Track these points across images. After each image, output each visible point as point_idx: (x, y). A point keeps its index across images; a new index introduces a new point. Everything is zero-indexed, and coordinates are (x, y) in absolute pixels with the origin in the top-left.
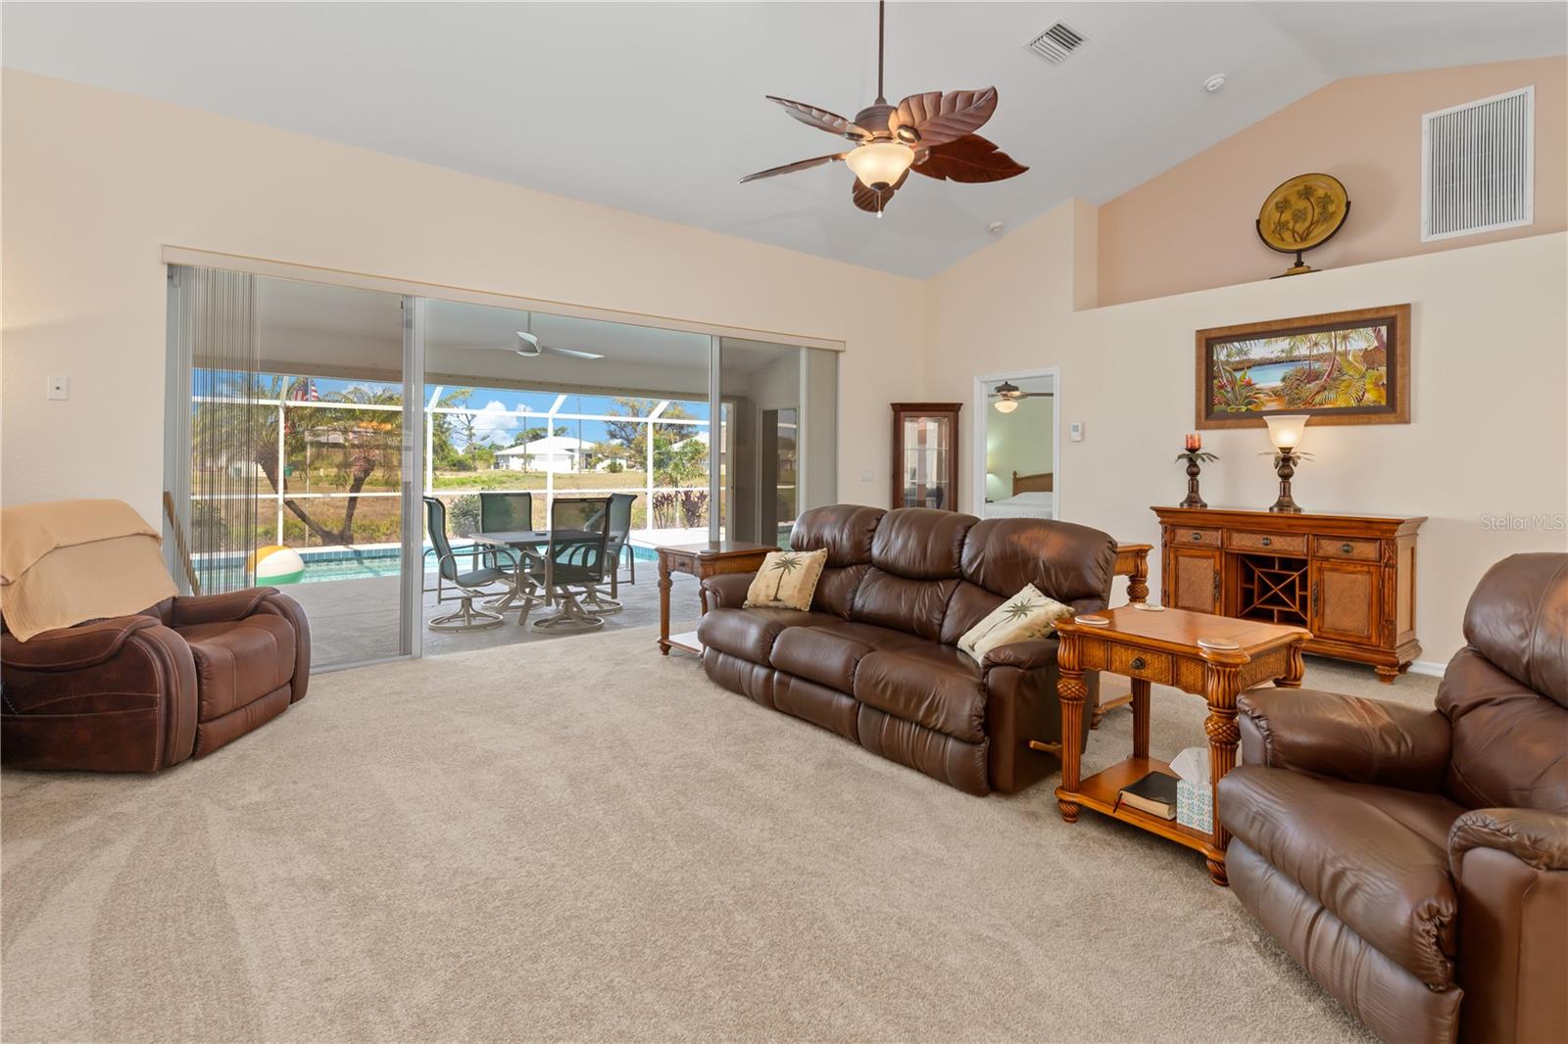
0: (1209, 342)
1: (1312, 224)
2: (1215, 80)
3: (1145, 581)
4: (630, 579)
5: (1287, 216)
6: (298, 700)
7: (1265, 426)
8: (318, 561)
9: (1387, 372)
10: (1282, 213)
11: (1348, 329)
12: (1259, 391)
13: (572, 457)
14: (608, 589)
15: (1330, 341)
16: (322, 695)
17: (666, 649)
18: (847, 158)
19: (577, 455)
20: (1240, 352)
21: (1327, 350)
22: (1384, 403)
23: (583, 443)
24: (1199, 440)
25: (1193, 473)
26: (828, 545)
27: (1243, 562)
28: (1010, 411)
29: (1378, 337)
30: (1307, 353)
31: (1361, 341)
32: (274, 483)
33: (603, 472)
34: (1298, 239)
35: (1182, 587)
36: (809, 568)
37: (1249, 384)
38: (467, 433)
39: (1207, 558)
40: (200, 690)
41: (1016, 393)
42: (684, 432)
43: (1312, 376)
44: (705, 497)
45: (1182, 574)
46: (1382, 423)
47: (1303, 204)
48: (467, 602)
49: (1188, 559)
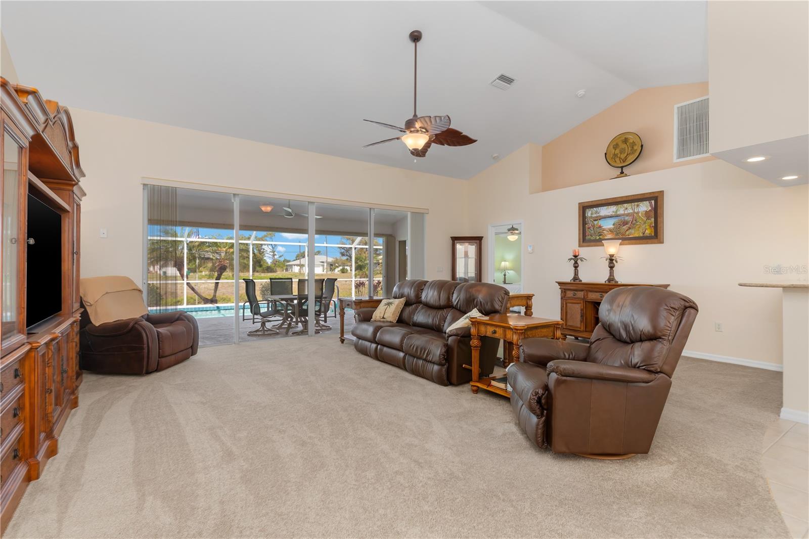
0: (584, 208)
1: (627, 155)
2: (581, 92)
3: (531, 309)
4: (334, 315)
5: (617, 151)
6: (194, 355)
7: (603, 245)
8: (202, 311)
9: (655, 221)
10: (615, 150)
11: (639, 202)
12: (604, 230)
13: (323, 266)
14: (323, 319)
15: (632, 207)
16: (203, 353)
17: (342, 341)
18: (403, 138)
19: (325, 264)
20: (596, 212)
21: (631, 211)
22: (653, 235)
23: (328, 258)
24: (578, 252)
25: (576, 267)
26: (406, 297)
27: (594, 305)
28: (515, 240)
29: (651, 205)
30: (623, 213)
31: (645, 207)
32: (182, 276)
33: (338, 273)
34: (622, 161)
35: (569, 316)
36: (397, 306)
37: (600, 227)
38: (272, 254)
39: (578, 303)
40: (159, 346)
41: (516, 232)
42: (378, 252)
43: (625, 223)
44: (380, 283)
45: (569, 311)
46: (652, 243)
47: (624, 146)
48: (263, 324)
49: (571, 304)
